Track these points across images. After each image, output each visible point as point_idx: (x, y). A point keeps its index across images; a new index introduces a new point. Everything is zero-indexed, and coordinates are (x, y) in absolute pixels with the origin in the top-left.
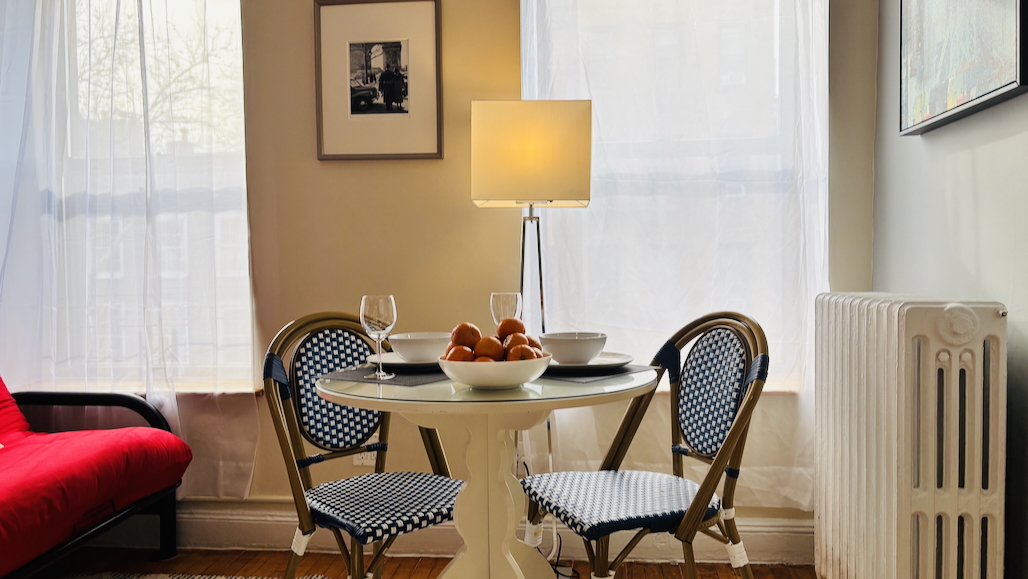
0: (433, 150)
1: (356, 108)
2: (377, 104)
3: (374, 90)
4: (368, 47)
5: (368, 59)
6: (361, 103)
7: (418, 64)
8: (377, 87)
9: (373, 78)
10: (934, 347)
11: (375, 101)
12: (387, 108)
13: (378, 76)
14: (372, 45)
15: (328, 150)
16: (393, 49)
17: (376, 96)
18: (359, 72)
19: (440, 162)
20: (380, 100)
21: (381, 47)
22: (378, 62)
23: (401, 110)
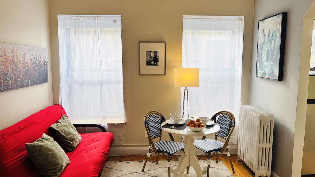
0: (164, 73)
1: (147, 64)
2: (152, 64)
3: (151, 61)
4: (150, 52)
5: (150, 54)
6: (149, 63)
7: (161, 56)
8: (152, 60)
9: (151, 58)
10: (263, 122)
11: (152, 63)
12: (154, 65)
13: (152, 58)
14: (151, 51)
15: (141, 73)
16: (156, 53)
17: (152, 62)
18: (148, 57)
19: (165, 76)
20: (153, 63)
21: (153, 52)
22: (152, 55)
23: (157, 65)
